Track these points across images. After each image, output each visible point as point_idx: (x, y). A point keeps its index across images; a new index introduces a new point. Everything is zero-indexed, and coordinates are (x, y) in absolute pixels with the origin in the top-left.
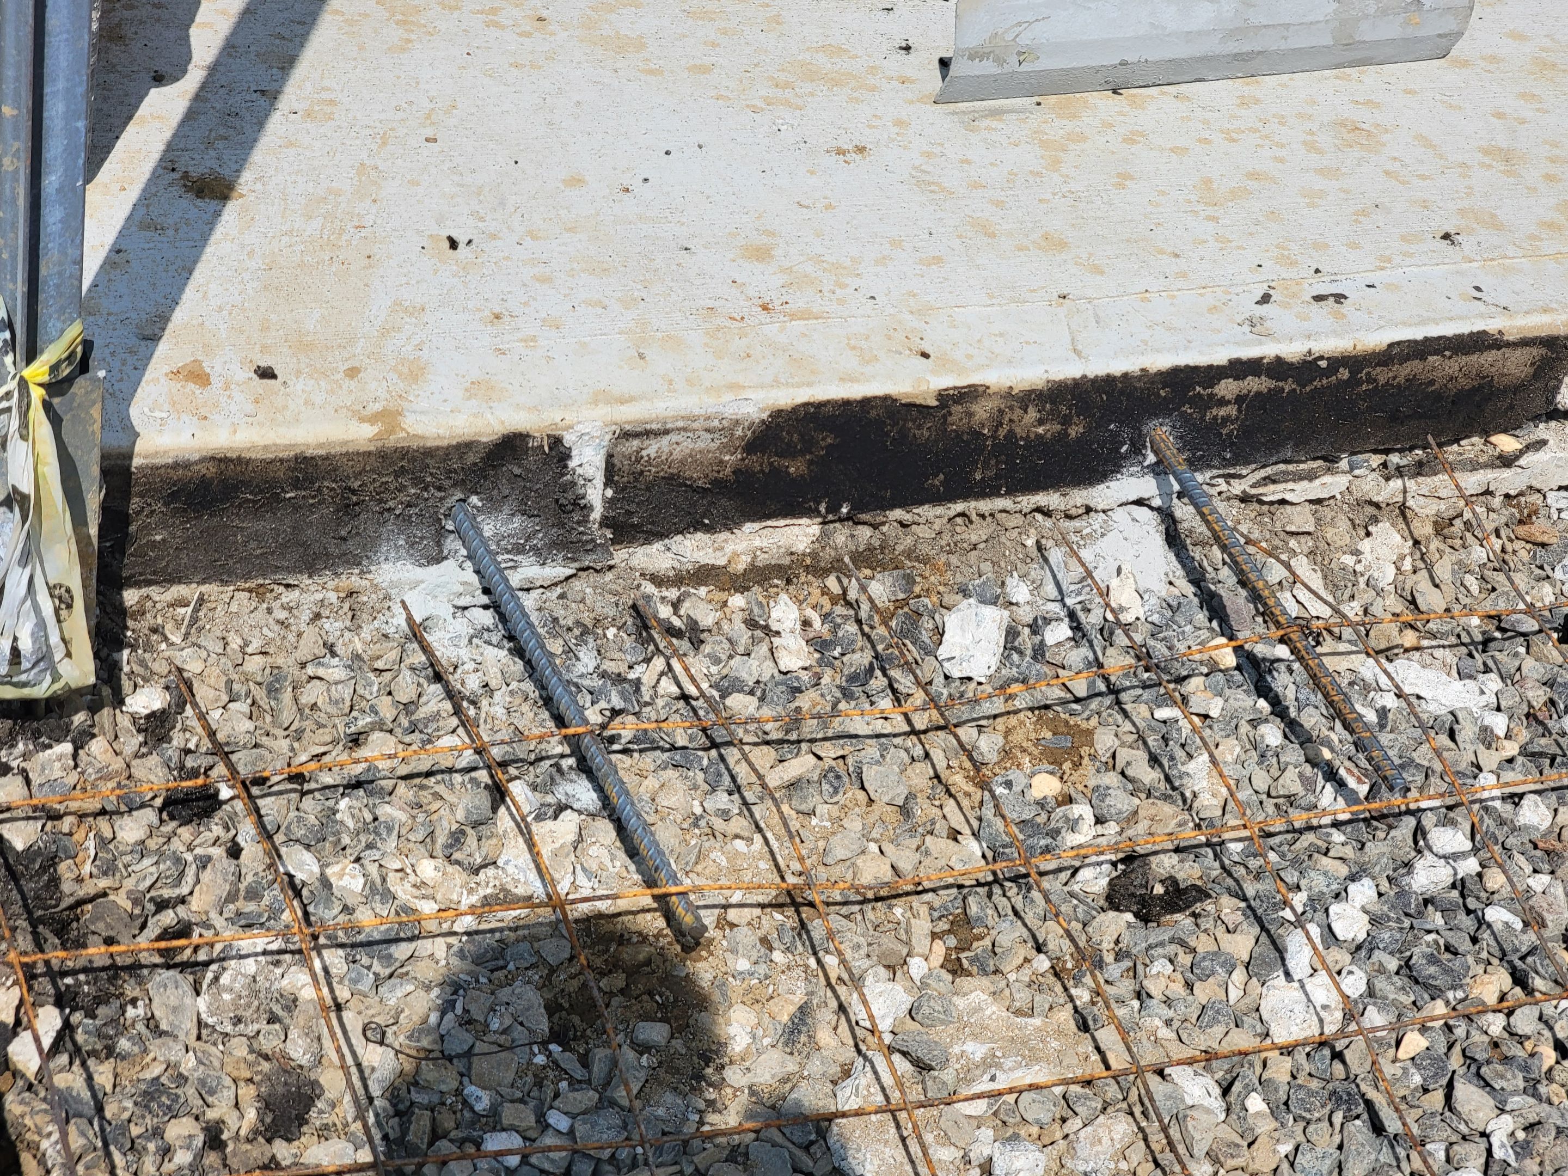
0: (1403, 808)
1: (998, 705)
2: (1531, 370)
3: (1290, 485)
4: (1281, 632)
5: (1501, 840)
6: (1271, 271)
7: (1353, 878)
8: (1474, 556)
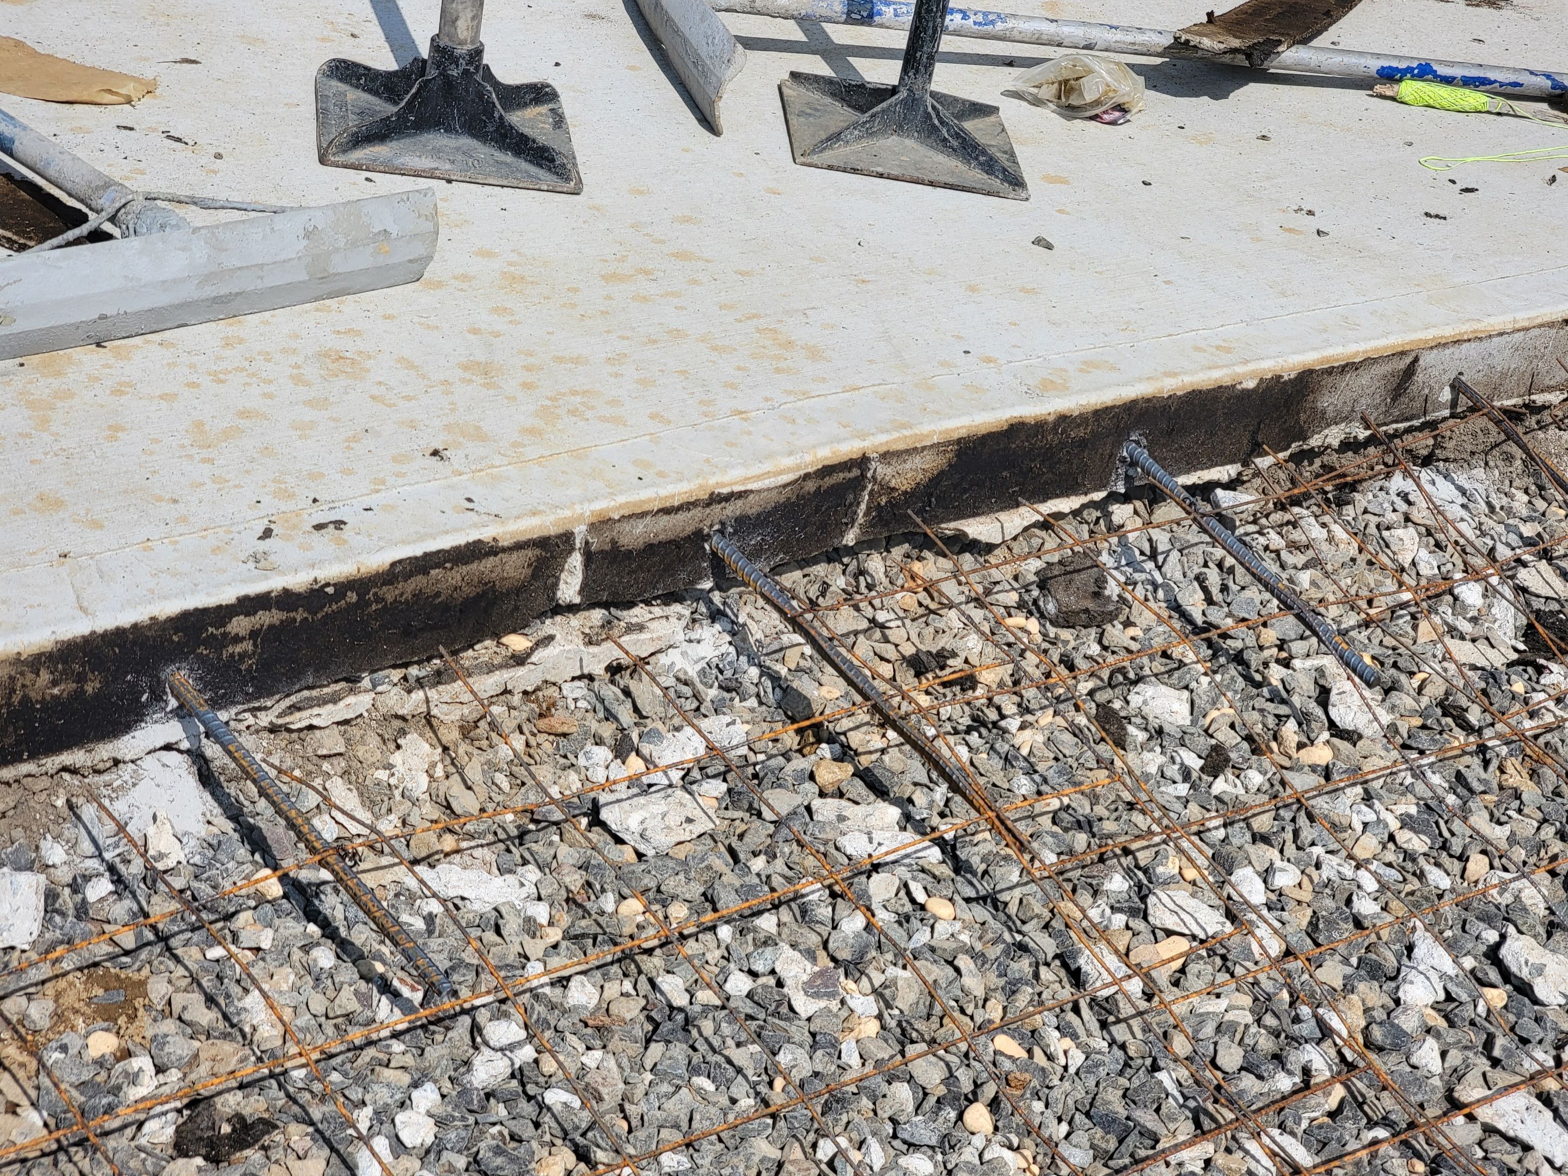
0: (458, 1009)
1: (46, 971)
2: (530, 571)
3: (316, 711)
4: (318, 858)
5: (553, 1024)
6: (271, 505)
7: (416, 1085)
8: (501, 754)
